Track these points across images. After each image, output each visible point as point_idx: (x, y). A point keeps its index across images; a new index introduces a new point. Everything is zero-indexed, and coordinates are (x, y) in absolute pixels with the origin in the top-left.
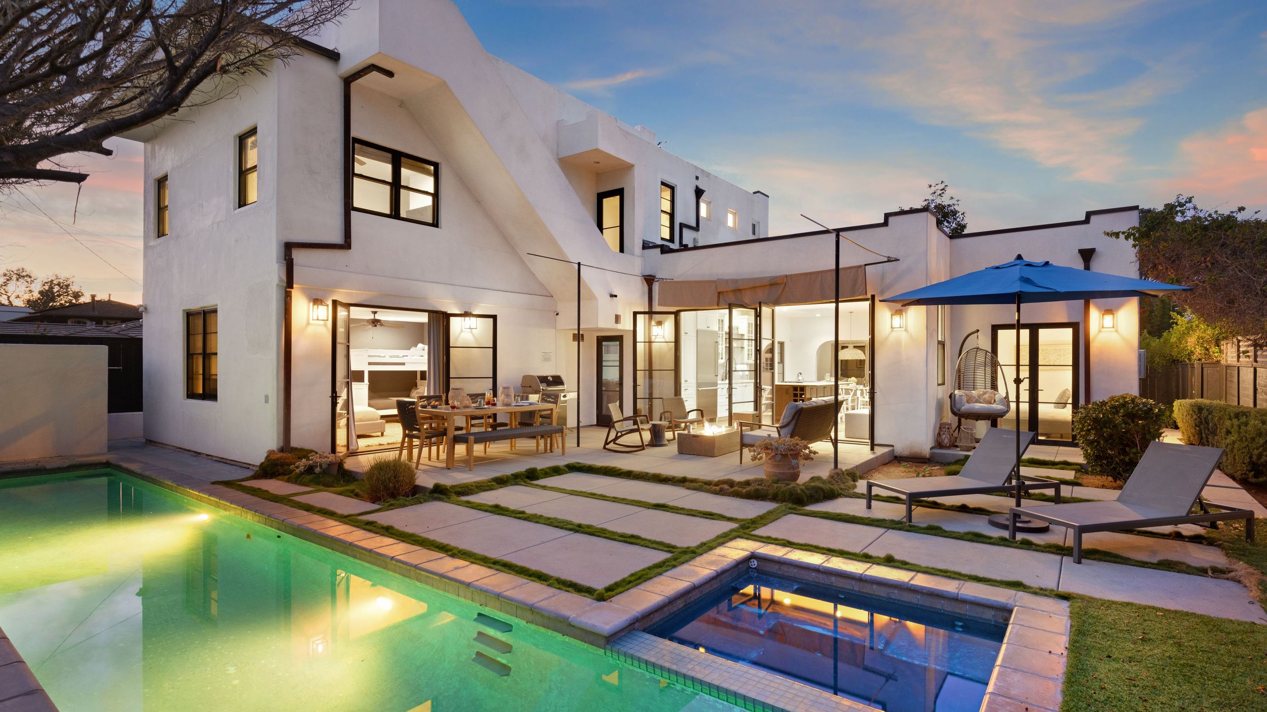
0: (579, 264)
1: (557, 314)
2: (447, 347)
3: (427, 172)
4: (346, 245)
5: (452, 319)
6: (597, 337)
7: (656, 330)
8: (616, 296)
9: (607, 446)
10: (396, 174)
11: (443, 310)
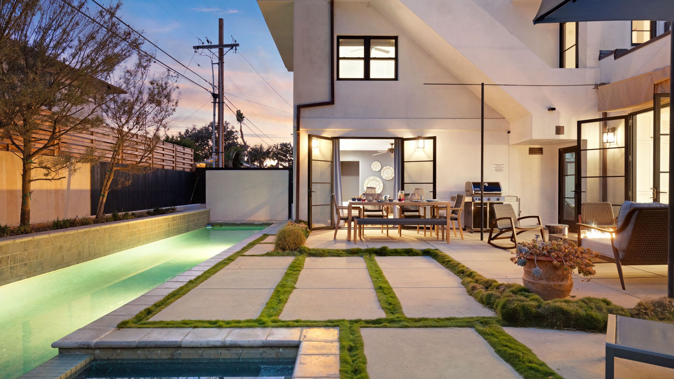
0: (483, 84)
1: (509, 132)
2: (403, 162)
3: (389, 45)
4: (332, 102)
5: (406, 142)
6: (559, 149)
7: (609, 137)
8: (554, 109)
9: (492, 241)
10: (367, 52)
11: (400, 136)
